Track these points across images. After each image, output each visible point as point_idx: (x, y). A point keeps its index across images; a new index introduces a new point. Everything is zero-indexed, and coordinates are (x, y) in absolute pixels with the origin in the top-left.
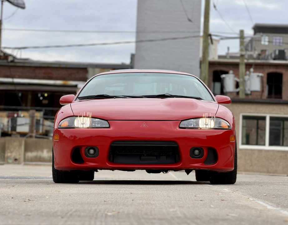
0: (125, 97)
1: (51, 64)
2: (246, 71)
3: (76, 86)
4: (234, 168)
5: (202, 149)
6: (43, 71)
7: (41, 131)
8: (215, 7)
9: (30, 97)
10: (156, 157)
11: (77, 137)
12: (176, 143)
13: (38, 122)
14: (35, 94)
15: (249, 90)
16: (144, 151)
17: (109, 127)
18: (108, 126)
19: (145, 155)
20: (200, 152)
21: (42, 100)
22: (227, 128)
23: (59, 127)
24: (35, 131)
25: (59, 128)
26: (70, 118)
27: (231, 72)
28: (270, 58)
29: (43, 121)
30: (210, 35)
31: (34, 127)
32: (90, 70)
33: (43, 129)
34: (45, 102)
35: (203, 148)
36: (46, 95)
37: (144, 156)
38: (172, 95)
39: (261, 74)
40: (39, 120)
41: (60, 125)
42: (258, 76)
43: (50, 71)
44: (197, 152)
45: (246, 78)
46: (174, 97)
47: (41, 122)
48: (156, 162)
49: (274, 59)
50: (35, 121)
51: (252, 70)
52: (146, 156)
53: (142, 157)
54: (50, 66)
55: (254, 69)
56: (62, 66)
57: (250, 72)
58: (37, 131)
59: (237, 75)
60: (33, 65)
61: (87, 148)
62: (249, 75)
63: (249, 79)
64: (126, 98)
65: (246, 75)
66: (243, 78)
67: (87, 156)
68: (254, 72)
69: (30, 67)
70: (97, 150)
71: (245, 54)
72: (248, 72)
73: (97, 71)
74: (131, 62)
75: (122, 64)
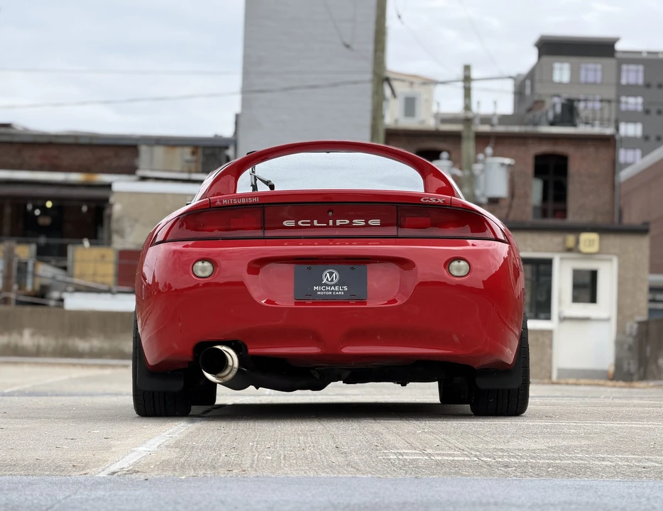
1: (57, 136)
2: (477, 153)
3: (108, 186)
6: (40, 152)
7: (29, 287)
9: (8, 210)
13: (22, 268)
14: (19, 203)
15: (483, 195)
21: (38, 216)
24: (15, 287)
27: (444, 155)
28: (544, 119)
29: (34, 265)
30: (387, 80)
31: (13, 280)
32: (144, 150)
33: (33, 284)
34: (45, 221)
36: (49, 204)
39: (507, 161)
40: (26, 264)
42: (503, 165)
43: (53, 152)
45: (477, 168)
47: (30, 268)
49: (552, 124)
50: (15, 266)
51: (489, 150)
54: (54, 140)
55: (494, 148)
56: (82, 141)
57: (485, 156)
58: (22, 286)
59: (456, 161)
60: (16, 139)
62: (483, 162)
63: (483, 171)
65: (476, 161)
66: (470, 168)
68: (494, 155)
69: (11, 143)
71: (475, 117)
72: (481, 156)
73: (159, 151)
74: (236, 133)
75: (216, 136)
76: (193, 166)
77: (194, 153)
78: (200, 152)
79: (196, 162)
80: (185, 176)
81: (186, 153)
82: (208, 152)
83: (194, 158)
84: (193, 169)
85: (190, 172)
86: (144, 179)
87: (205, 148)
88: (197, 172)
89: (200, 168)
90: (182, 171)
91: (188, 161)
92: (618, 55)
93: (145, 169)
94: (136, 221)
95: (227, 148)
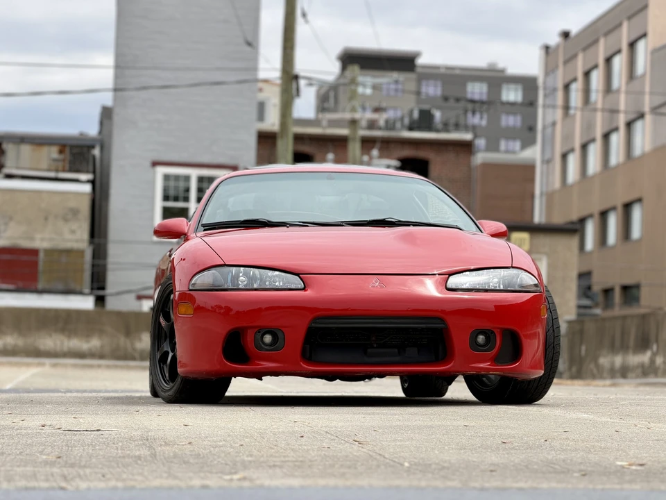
0: (305, 224)
2: (362, 154)
4: (543, 372)
5: (493, 332)
8: (304, 15)
10: (396, 350)
11: (232, 310)
12: (442, 320)
16: (373, 338)
17: (304, 289)
18: (301, 285)
19: (375, 346)
20: (488, 339)
22: (534, 289)
23: (191, 288)
25: (191, 290)
26: (217, 268)
27: (330, 156)
28: (398, 125)
30: (296, 77)
32: (10, 148)
35: (494, 330)
37: (373, 347)
38: (400, 221)
39: (394, 163)
41: (194, 284)
42: (389, 167)
44: (481, 339)
46: (409, 225)
48: (397, 359)
49: (411, 129)
51: (375, 152)
52: (377, 348)
53: (369, 350)
55: (379, 150)
57: (371, 158)
61: (259, 332)
62: (369, 164)
64: (308, 226)
65: (362, 163)
67: (260, 349)
68: (381, 157)
70: (280, 335)
71: (361, 119)
72: (366, 158)
73: (26, 149)
74: (100, 132)
75: (81, 134)
76: (60, 165)
77: (61, 152)
78: (67, 150)
79: (64, 160)
80: (52, 175)
81: (54, 152)
82: (75, 151)
83: (61, 157)
84: (60, 168)
85: (57, 171)
86: (9, 176)
87: (72, 147)
88: (64, 171)
89: (67, 167)
90: (49, 170)
91: (55, 160)
92: (419, 70)
93: (11, 167)
94: (11, 218)
95: (93, 147)
